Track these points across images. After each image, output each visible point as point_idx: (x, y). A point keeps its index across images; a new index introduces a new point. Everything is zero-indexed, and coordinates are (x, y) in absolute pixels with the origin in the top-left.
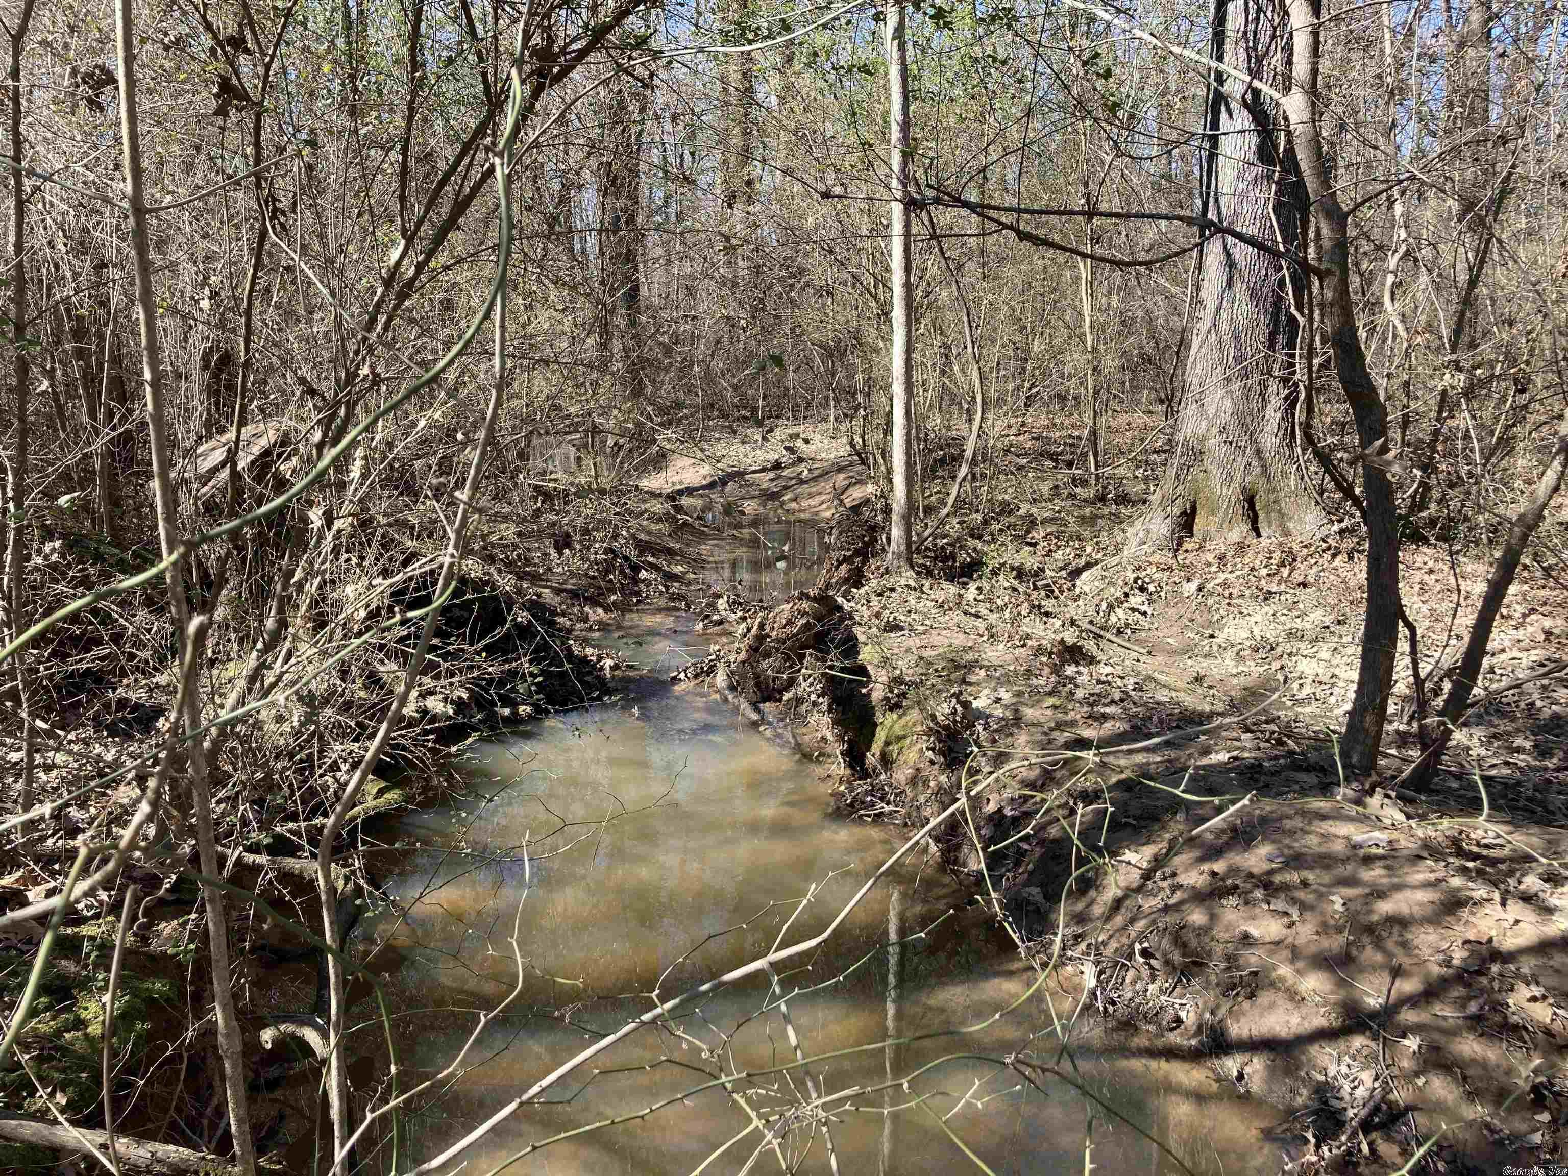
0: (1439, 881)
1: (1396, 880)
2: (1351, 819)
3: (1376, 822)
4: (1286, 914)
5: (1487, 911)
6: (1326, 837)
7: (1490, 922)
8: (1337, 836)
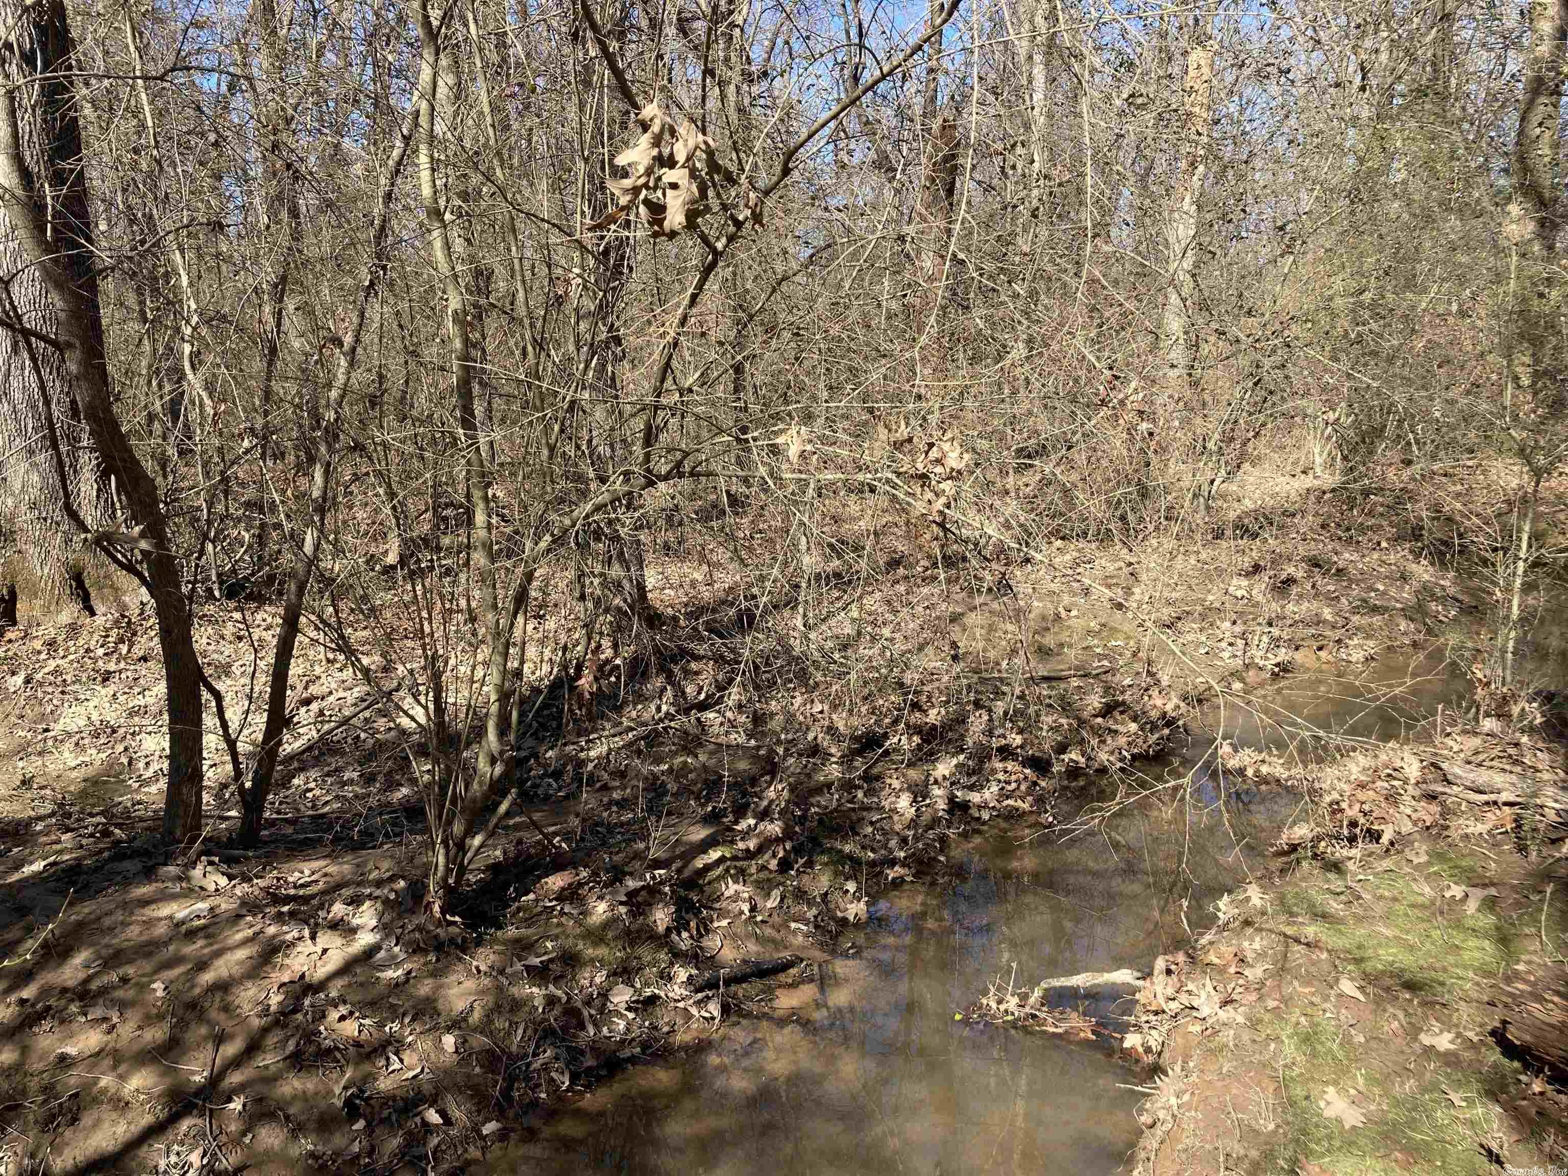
0: (256, 934)
1: (216, 947)
2: (174, 897)
3: (201, 893)
4: (105, 1019)
5: (299, 949)
6: (150, 923)
7: (302, 959)
8: (160, 919)
